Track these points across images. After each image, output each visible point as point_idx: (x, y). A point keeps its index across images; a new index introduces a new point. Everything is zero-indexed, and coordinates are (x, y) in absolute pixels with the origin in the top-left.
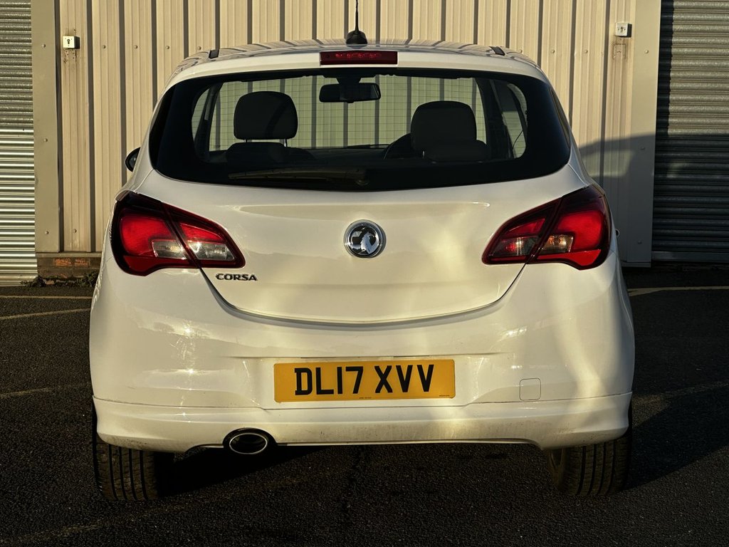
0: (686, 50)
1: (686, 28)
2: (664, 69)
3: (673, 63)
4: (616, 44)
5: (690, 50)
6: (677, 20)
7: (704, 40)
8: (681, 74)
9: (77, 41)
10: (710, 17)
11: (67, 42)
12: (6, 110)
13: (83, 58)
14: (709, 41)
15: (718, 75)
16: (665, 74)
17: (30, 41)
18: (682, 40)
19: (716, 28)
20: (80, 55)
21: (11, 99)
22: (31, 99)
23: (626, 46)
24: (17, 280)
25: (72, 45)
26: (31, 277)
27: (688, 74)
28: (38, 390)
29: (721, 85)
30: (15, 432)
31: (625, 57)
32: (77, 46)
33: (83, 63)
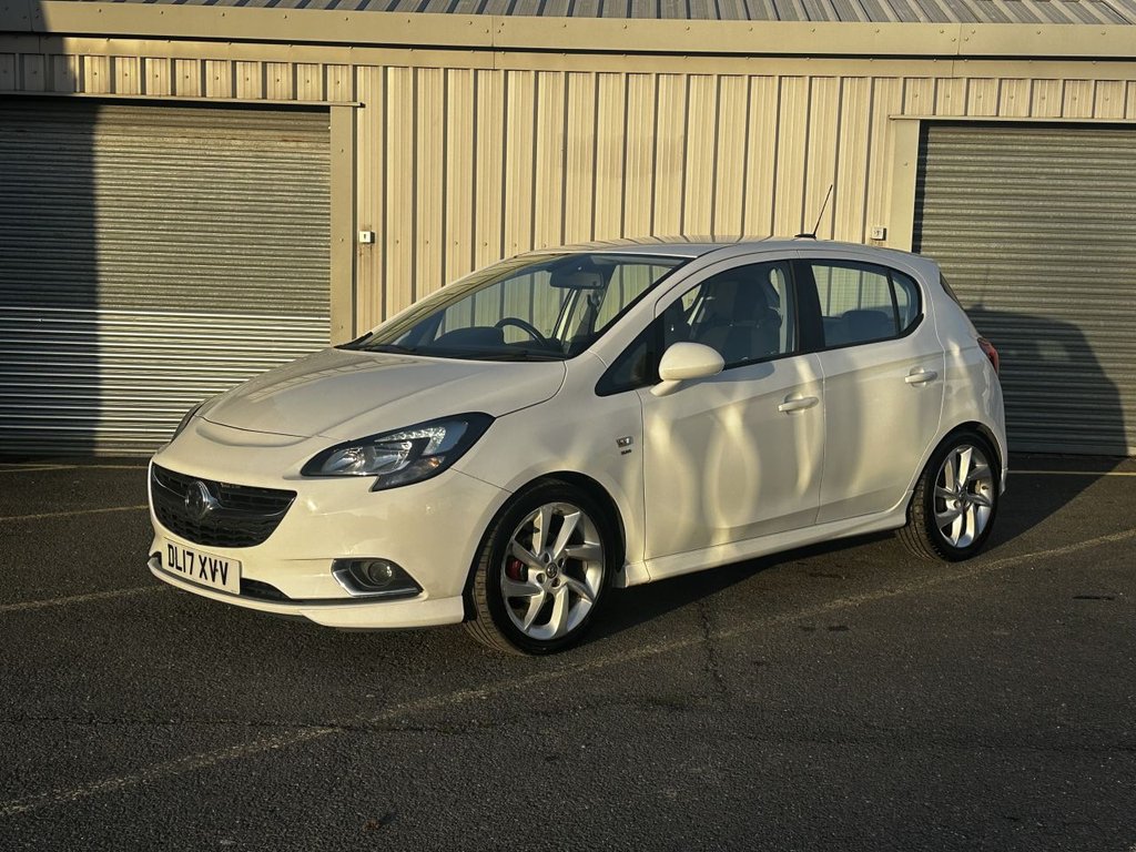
1: (934, 233)
6: (927, 225)
7: (950, 244)
9: (372, 235)
10: (957, 223)
11: (364, 237)
13: (377, 253)
14: (955, 245)
17: (329, 236)
18: (931, 244)
19: (962, 233)
20: (374, 249)
21: (308, 289)
22: (329, 289)
25: (368, 240)
32: (373, 241)
33: (378, 257)
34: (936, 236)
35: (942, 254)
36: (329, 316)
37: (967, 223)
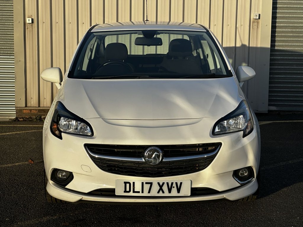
0: (282, 25)
1: (282, 15)
2: (273, 32)
3: (277, 30)
4: (254, 22)
5: (284, 25)
6: (279, 12)
7: (289, 21)
8: (280, 35)
9: (32, 20)
10: (292, 11)
11: (28, 21)
12: (3, 49)
14: (291, 21)
15: (295, 35)
16: (274, 34)
17: (13, 20)
18: (280, 21)
19: (294, 16)
20: (34, 26)
21: (5, 44)
22: (13, 44)
23: (258, 23)
24: (7, 118)
25: (30, 22)
26: (13, 117)
27: (283, 34)
28: (24, 163)
29: (296, 39)
30: (17, 180)
31: (258, 27)
32: (33, 22)
33: (35, 29)
34: (283, 17)
35: (285, 25)
36: (14, 56)
37: (296, 11)
